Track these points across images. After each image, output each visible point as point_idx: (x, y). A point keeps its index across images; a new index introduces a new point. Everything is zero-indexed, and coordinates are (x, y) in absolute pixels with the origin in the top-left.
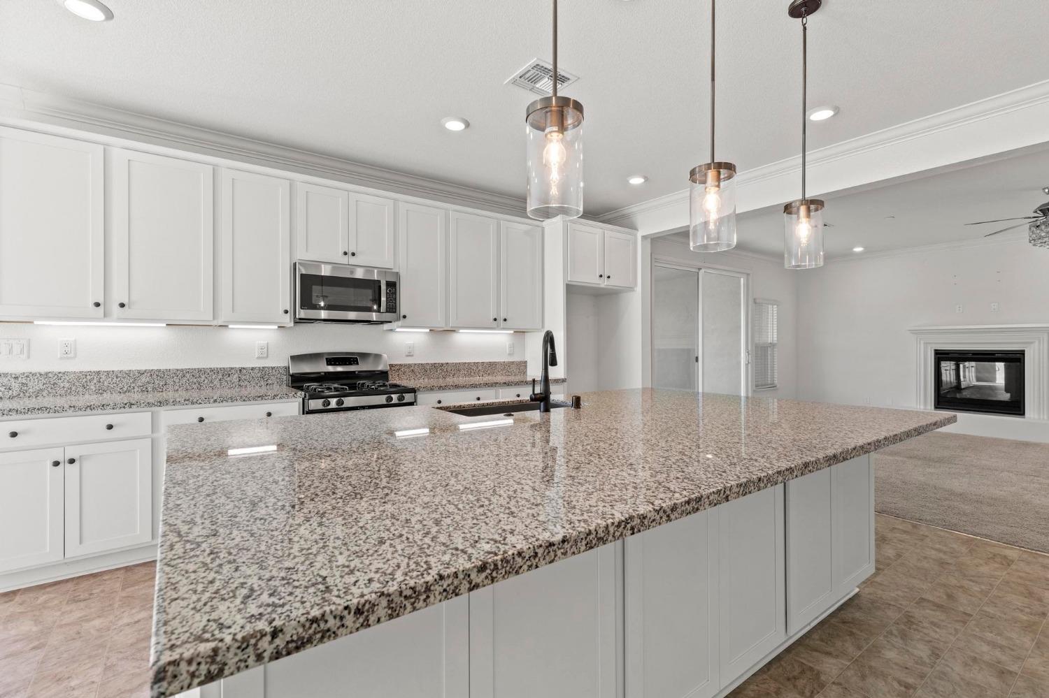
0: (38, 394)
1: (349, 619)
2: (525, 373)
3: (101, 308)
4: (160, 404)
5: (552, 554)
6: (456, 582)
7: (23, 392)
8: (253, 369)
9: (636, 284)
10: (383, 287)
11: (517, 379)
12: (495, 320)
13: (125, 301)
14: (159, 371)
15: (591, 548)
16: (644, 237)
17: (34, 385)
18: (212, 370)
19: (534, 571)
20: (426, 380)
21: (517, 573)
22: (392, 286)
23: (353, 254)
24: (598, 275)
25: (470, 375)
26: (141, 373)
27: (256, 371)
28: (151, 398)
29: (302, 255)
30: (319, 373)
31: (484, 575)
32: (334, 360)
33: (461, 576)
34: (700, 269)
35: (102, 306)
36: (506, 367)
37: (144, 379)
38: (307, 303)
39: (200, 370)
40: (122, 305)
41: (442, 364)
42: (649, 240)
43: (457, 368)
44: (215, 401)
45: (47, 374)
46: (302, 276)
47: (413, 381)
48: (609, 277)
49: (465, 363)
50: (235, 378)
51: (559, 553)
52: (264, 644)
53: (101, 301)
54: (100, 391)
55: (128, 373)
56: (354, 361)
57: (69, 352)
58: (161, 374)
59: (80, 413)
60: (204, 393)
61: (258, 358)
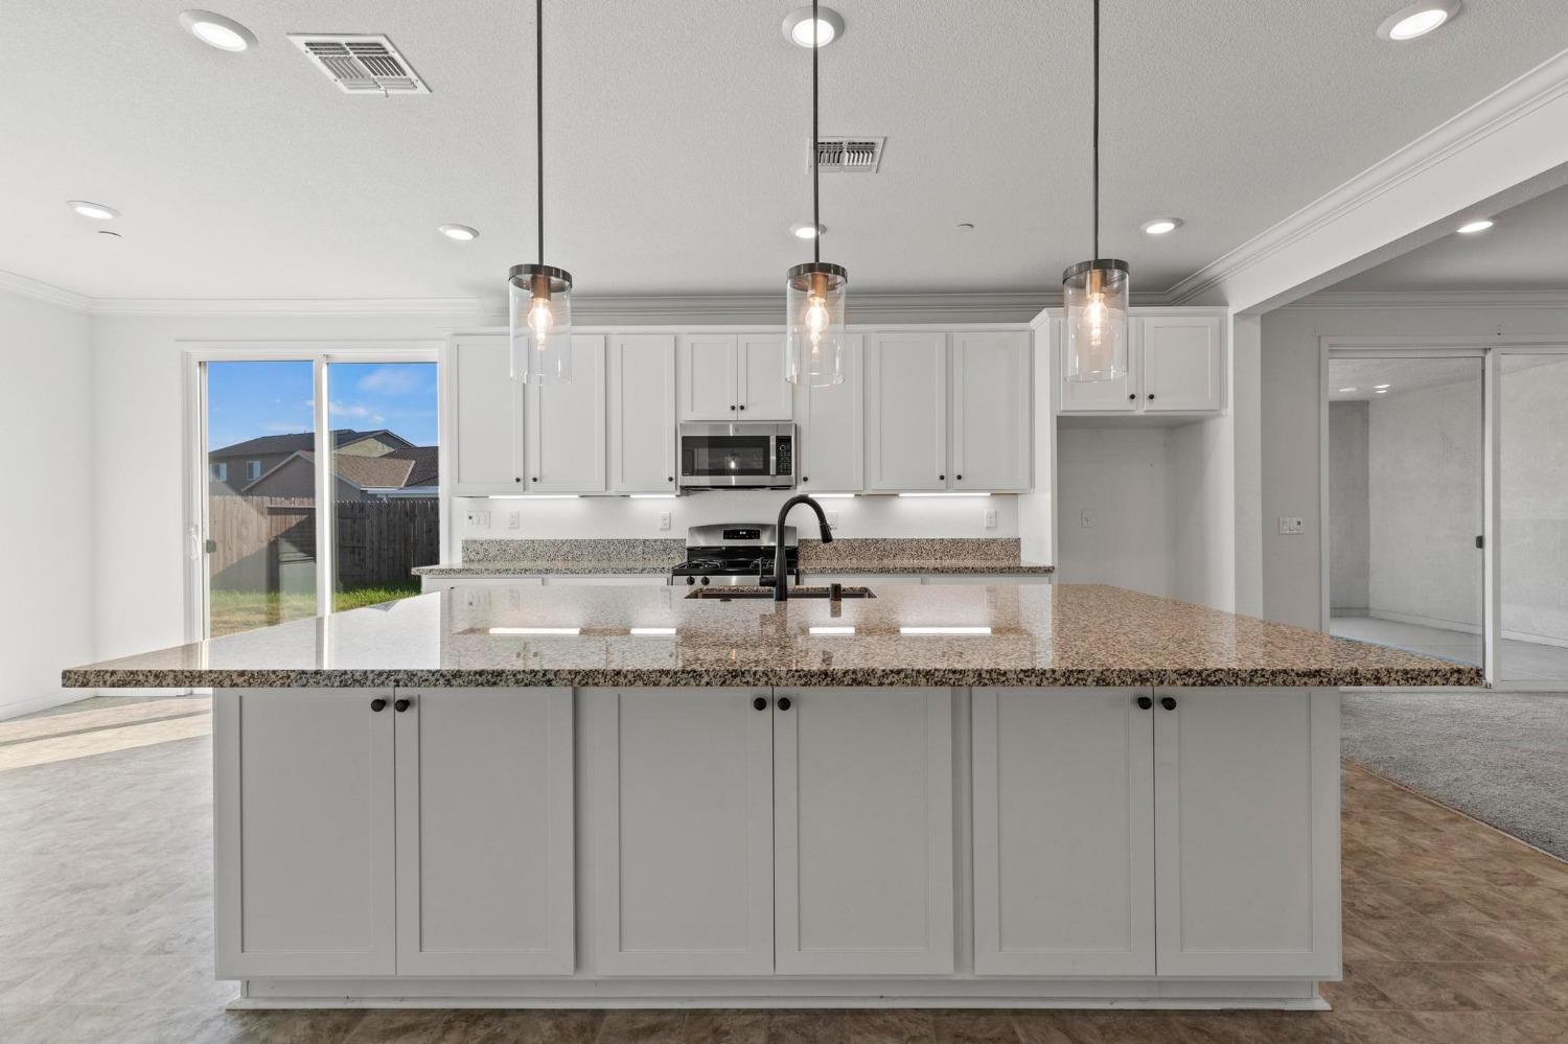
0: (495, 558)
1: (151, 679)
2: (1017, 556)
3: (521, 484)
4: (547, 571)
5: (305, 681)
6: (221, 677)
7: (486, 558)
8: (655, 541)
9: (1222, 402)
10: (773, 443)
11: (1004, 564)
12: (942, 478)
13: (537, 477)
14: (577, 541)
15: (346, 686)
16: (1241, 316)
17: (493, 552)
18: (619, 541)
19: (286, 689)
20: (854, 561)
21: (271, 685)
22: (784, 441)
23: (742, 408)
24: (1127, 396)
25: (920, 556)
26: (563, 543)
27: (658, 543)
28: (542, 564)
29: (687, 415)
30: (720, 547)
31: (243, 679)
32: (731, 532)
33: (225, 675)
34: (1486, 350)
35: (522, 481)
36: (982, 546)
37: (566, 549)
38: (689, 468)
39: (609, 541)
40: (535, 480)
41: (877, 541)
42: (1258, 318)
43: (900, 547)
44: (590, 571)
45: (500, 541)
46: (683, 438)
47: (836, 561)
48: (1152, 397)
49: (912, 540)
50: (639, 550)
51: (311, 681)
52: (107, 676)
53: (521, 477)
54: (536, 558)
55: (554, 543)
56: (755, 534)
57: (515, 522)
58: (577, 544)
59: (492, 575)
60: (613, 564)
61: (662, 529)
